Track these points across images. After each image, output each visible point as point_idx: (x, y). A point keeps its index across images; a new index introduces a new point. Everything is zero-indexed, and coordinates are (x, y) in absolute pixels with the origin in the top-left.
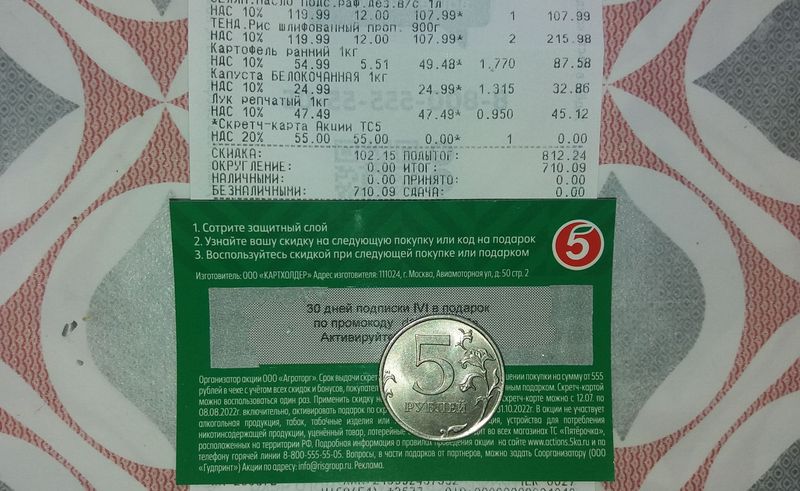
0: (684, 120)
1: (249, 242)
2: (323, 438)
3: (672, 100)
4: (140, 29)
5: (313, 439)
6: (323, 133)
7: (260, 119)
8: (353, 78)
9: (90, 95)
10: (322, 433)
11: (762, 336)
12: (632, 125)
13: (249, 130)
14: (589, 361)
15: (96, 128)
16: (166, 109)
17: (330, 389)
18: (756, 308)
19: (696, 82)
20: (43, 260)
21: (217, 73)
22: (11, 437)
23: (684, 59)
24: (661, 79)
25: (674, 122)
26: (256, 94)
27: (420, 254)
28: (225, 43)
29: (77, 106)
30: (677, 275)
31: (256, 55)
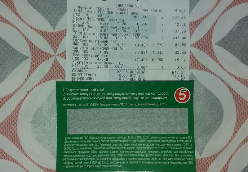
0: (213, 56)
1: (80, 94)
2: (102, 157)
3: (209, 49)
4: (48, 34)
5: (99, 157)
6: (106, 65)
7: (87, 61)
8: (115, 49)
9: (33, 54)
10: (103, 155)
11: (242, 121)
12: (197, 58)
13: (84, 64)
14: (187, 133)
15: (34, 64)
16: (56, 58)
17: (105, 141)
18: (239, 112)
19: (216, 44)
20: (18, 105)
21: (75, 47)
22: (8, 161)
23: (212, 37)
24: (205, 43)
25: (210, 56)
26: (86, 54)
27: (133, 98)
28: (77, 39)
29: (29, 58)
30: (214, 103)
31: (86, 42)
